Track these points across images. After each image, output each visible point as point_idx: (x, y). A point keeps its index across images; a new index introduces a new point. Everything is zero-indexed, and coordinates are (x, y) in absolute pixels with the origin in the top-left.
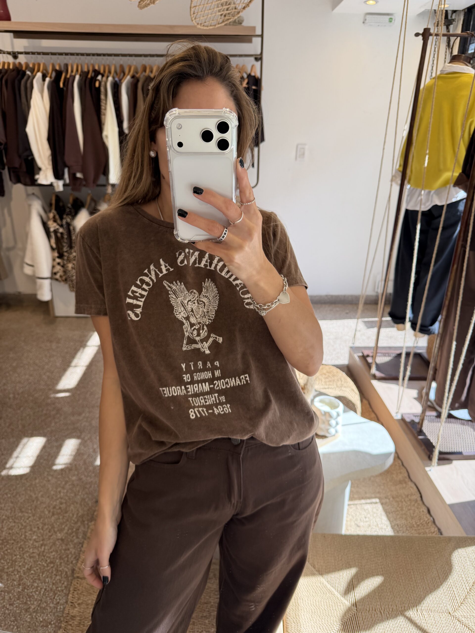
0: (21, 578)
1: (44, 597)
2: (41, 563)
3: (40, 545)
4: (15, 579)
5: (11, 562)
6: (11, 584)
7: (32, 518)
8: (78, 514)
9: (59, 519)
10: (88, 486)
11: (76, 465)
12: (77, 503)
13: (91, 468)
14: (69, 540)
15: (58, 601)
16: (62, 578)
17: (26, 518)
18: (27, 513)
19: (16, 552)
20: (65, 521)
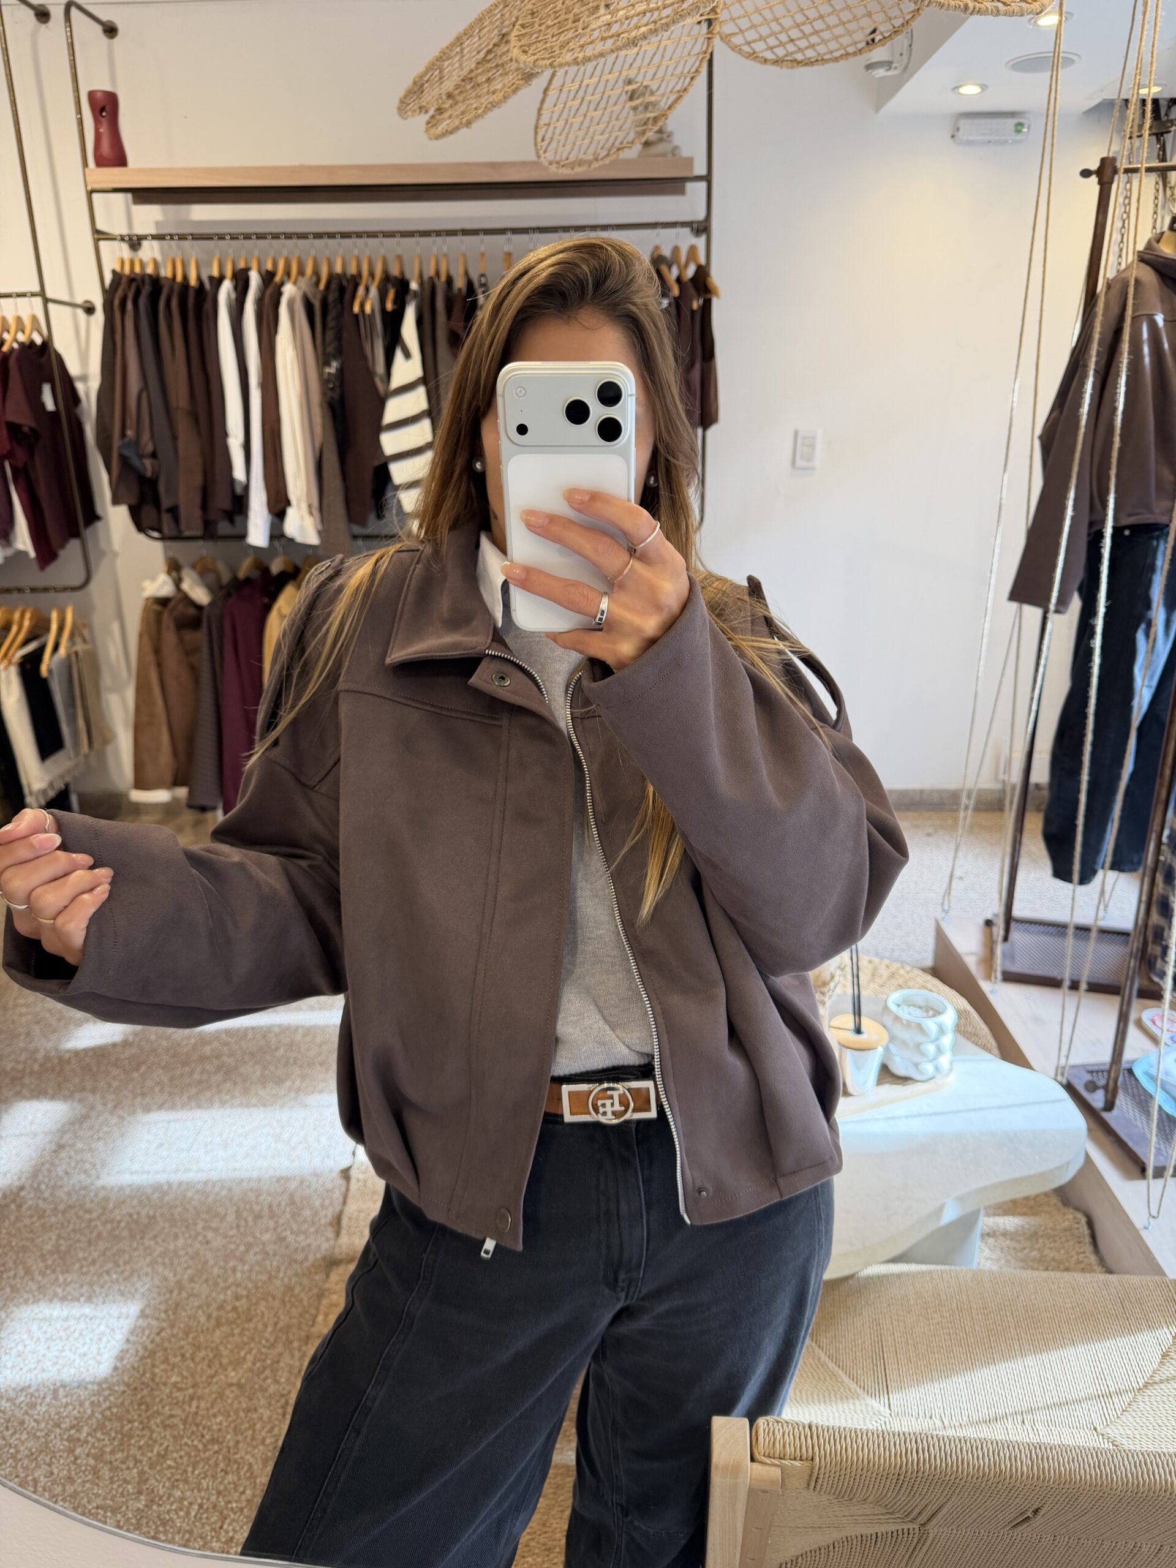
0: (143, 1478)
1: (197, 1524)
2: (189, 1442)
3: (187, 1398)
4: (128, 1478)
5: (119, 1436)
6: (120, 1490)
7: (169, 1331)
8: (276, 1324)
9: (233, 1335)
11: (270, 1206)
12: (274, 1298)
13: (307, 1213)
14: (257, 1386)
15: (231, 1534)
16: (239, 1479)
17: (155, 1331)
18: (157, 1319)
19: (132, 1413)
20: (245, 1339)
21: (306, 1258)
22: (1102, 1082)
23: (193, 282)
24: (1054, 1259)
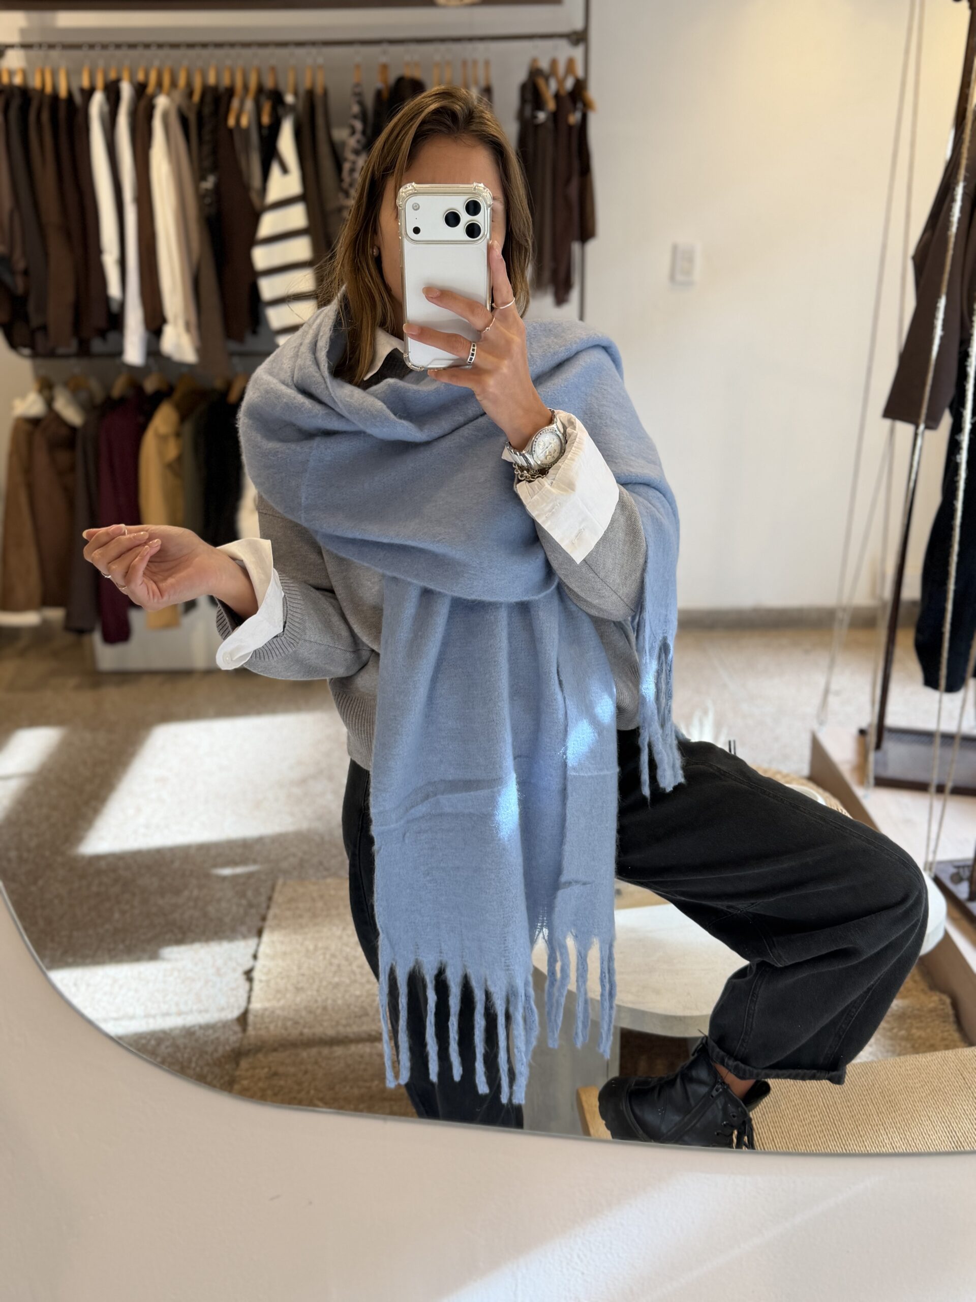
22: (966, 873)
23: (63, 92)
24: (920, 1037)
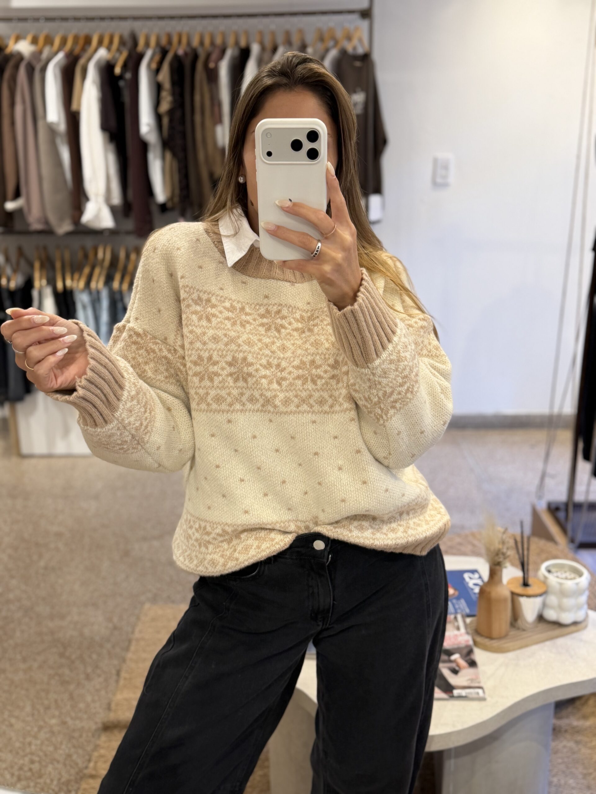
8: (59, 779)
9: (28, 787)
10: (76, 735)
11: (56, 701)
12: (58, 762)
13: (82, 705)
21: (81, 736)
